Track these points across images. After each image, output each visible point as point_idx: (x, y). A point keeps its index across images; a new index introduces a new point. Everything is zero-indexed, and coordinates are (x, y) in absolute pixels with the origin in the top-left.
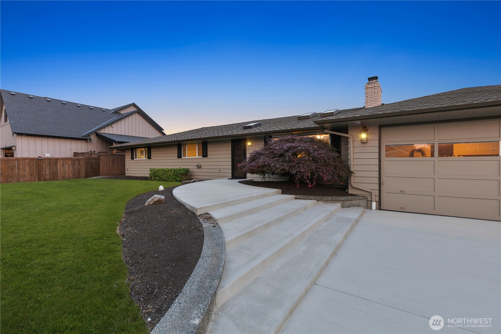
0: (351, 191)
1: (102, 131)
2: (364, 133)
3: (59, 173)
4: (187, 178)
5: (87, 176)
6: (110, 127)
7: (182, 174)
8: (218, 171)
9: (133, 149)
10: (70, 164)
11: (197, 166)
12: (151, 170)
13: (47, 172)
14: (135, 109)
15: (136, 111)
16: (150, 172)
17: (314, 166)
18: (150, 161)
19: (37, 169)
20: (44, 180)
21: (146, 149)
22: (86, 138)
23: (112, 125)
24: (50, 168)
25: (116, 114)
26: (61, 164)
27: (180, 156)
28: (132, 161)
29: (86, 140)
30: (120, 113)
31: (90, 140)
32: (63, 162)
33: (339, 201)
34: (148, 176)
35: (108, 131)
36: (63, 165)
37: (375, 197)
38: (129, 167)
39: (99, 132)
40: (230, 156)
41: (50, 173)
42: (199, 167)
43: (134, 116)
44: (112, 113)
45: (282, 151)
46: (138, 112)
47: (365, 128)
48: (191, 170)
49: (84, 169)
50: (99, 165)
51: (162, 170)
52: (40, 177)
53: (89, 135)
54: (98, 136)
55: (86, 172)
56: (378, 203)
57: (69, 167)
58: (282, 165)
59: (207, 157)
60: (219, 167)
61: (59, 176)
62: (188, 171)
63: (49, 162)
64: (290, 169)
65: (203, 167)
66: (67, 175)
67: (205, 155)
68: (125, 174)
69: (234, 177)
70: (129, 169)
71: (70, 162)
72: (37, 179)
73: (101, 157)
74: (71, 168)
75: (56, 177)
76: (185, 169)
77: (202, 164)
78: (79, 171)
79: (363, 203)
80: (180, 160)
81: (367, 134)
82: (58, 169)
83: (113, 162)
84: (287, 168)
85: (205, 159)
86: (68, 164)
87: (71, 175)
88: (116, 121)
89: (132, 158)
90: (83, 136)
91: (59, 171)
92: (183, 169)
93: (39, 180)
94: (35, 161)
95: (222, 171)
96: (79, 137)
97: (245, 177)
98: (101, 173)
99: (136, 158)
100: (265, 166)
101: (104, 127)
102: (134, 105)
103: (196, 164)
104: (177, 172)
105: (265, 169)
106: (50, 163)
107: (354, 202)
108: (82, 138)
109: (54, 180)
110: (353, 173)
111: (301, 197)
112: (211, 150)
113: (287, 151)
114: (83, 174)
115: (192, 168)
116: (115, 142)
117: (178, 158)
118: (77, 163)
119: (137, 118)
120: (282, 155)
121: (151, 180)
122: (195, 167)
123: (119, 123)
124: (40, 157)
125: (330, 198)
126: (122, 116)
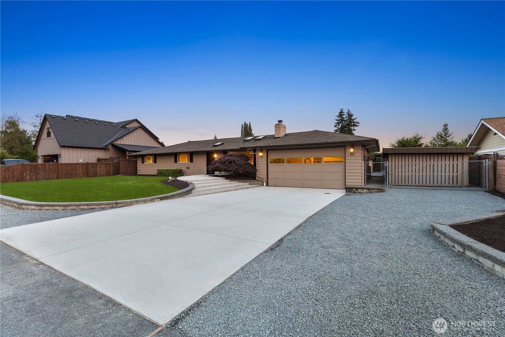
0: (257, 178)
1: (116, 143)
2: (261, 153)
3: (98, 173)
4: (181, 174)
5: (114, 175)
6: (121, 139)
7: (178, 172)
8: (199, 170)
9: (143, 157)
10: (104, 167)
11: (187, 168)
12: (158, 170)
13: (91, 171)
14: (138, 125)
15: (140, 126)
16: (157, 171)
17: (236, 167)
18: (155, 164)
19: (86, 169)
20: (90, 177)
21: (153, 156)
22: (105, 148)
23: (123, 138)
24: (93, 169)
25: (123, 128)
26: (99, 167)
27: (176, 162)
28: (143, 164)
29: (105, 149)
30: (126, 127)
31: (109, 149)
32: (100, 165)
33: (248, 182)
34: (156, 174)
35: (120, 142)
36: (100, 167)
37: (265, 180)
38: (140, 168)
39: (114, 143)
40: (206, 162)
41: (93, 173)
42: (188, 168)
43: (138, 130)
44: (120, 127)
45: (225, 161)
46: (141, 128)
47: (262, 151)
48: (183, 170)
49: (112, 170)
50: (119, 167)
51: (165, 170)
52: (88, 175)
53: (107, 146)
54: (114, 146)
55: (113, 172)
56: (266, 183)
57: (103, 168)
58: (224, 167)
59: (193, 162)
60: (200, 168)
61: (98, 174)
62: (181, 170)
63: (93, 165)
64: (227, 169)
65: (190, 168)
66: (102, 173)
67: (191, 161)
68: (137, 173)
69: (207, 174)
70: (140, 170)
71: (104, 165)
72: (86, 176)
73: (121, 162)
74: (105, 169)
75: (96, 175)
76: (179, 169)
77: (190, 166)
78: (109, 171)
79: (261, 183)
80: (176, 164)
81: (262, 153)
82: (98, 170)
83: (128, 165)
84: (226, 168)
85: (192, 164)
86: (103, 166)
87: (105, 174)
88: (126, 135)
89: (143, 163)
90: (104, 147)
91: (98, 172)
92: (178, 169)
93: (87, 177)
94: (85, 165)
95: (201, 170)
96: (101, 147)
97: (214, 174)
98: (120, 173)
99: (145, 162)
100: (218, 167)
101: (117, 140)
102: (136, 121)
103: (186, 166)
104: (175, 171)
105: (218, 169)
106: (93, 167)
107: (255, 183)
108: (103, 148)
109: (95, 177)
110: (257, 170)
111: (232, 180)
112: (195, 158)
113: (227, 161)
114: (112, 173)
115: (184, 169)
116: (128, 151)
117: (175, 162)
118: (108, 166)
119: (140, 132)
120: (225, 163)
121: (158, 176)
122: (186, 168)
123: (127, 136)
124: (87, 162)
125: (244, 181)
126: (129, 130)
